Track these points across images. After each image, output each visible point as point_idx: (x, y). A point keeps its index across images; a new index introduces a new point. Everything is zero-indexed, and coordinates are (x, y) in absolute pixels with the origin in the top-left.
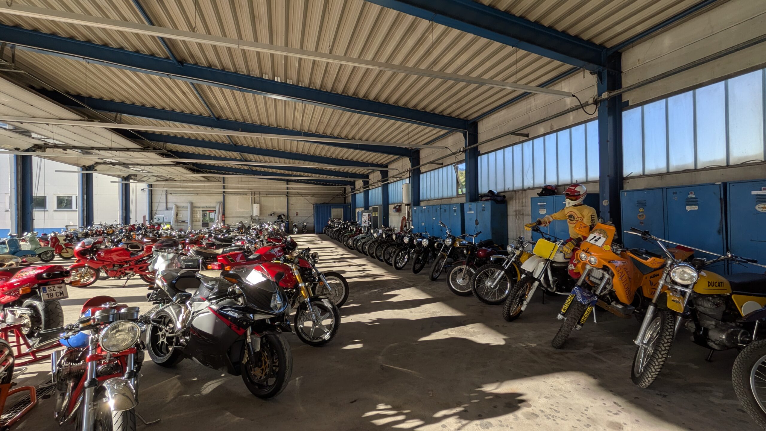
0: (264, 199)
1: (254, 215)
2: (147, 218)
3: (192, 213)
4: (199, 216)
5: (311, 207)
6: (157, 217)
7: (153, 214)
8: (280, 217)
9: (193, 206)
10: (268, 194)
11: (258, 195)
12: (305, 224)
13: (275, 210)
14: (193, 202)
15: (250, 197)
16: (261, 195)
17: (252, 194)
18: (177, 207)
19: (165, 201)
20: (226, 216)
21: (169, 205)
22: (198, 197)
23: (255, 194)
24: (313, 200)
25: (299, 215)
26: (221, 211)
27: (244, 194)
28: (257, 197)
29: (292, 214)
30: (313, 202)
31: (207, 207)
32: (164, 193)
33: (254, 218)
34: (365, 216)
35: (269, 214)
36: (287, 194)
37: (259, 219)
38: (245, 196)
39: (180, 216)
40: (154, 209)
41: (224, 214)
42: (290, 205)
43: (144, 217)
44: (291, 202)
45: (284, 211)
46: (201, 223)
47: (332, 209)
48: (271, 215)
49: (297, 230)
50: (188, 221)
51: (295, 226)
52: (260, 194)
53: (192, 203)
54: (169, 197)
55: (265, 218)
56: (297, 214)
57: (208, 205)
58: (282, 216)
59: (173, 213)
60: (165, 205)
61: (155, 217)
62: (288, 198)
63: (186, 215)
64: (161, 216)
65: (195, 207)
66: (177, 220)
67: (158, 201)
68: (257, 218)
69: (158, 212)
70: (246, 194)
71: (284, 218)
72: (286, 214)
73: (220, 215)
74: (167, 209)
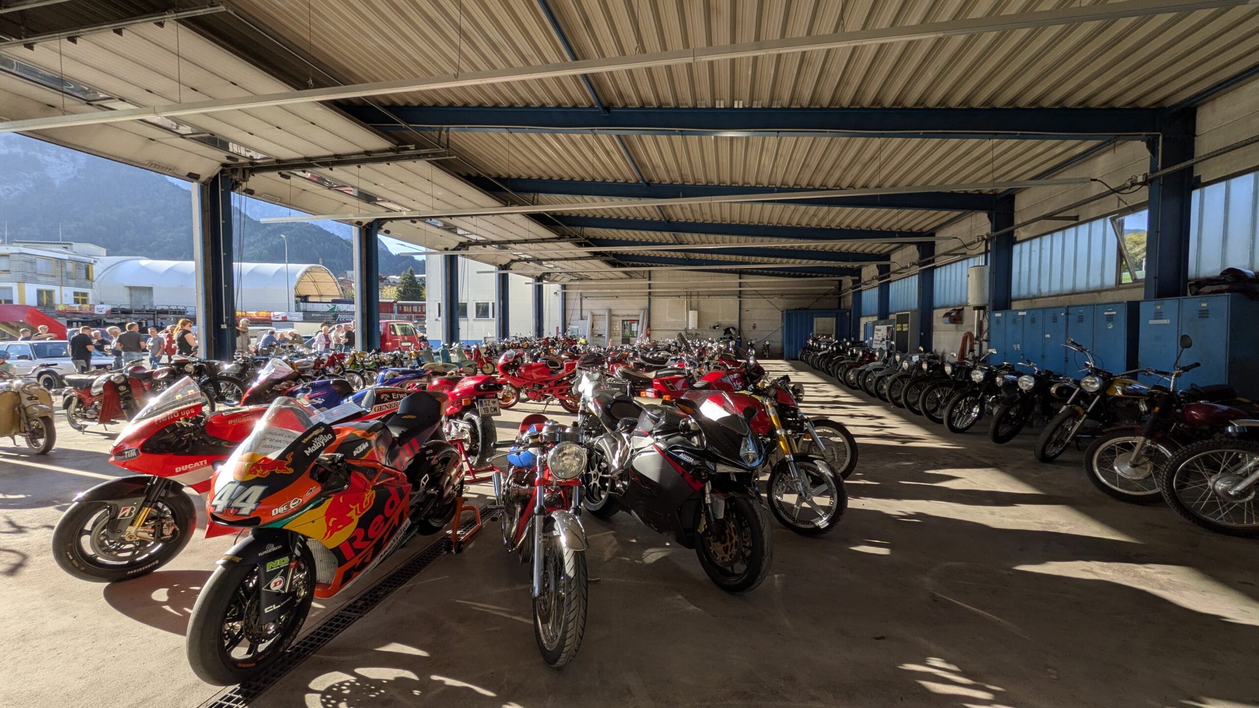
0: (705, 302)
1: (690, 328)
2: (560, 330)
3: (611, 324)
4: (618, 327)
5: (778, 315)
7: (567, 324)
8: (727, 331)
9: (611, 315)
10: (711, 295)
11: (696, 297)
12: (767, 343)
13: (720, 320)
14: (612, 308)
15: (684, 301)
16: (700, 297)
17: (687, 295)
18: (593, 316)
19: (579, 307)
20: (652, 328)
21: (584, 314)
22: (617, 301)
23: (691, 295)
24: (781, 303)
25: (758, 328)
26: (646, 321)
27: (676, 296)
28: (694, 299)
29: (747, 327)
30: (781, 306)
31: (628, 315)
32: (579, 297)
33: (689, 332)
34: (880, 330)
35: (712, 326)
36: (740, 294)
37: (697, 334)
38: (677, 299)
39: (596, 328)
40: (568, 318)
41: (649, 326)
42: (743, 312)
43: (557, 328)
44: (744, 307)
45: (735, 322)
46: (620, 338)
47: (815, 319)
48: (714, 328)
49: (754, 352)
50: (606, 335)
51: (752, 346)
52: (698, 295)
53: (610, 310)
54: (584, 301)
55: (705, 333)
56: (754, 327)
57: (630, 313)
58: (731, 330)
59: (588, 323)
60: (579, 312)
62: (740, 301)
63: (603, 326)
64: (575, 327)
65: (614, 315)
66: (593, 334)
67: (572, 308)
68: (694, 332)
69: (572, 323)
70: (679, 296)
71: (734, 333)
72: (737, 327)
73: (645, 328)
74: (582, 319)
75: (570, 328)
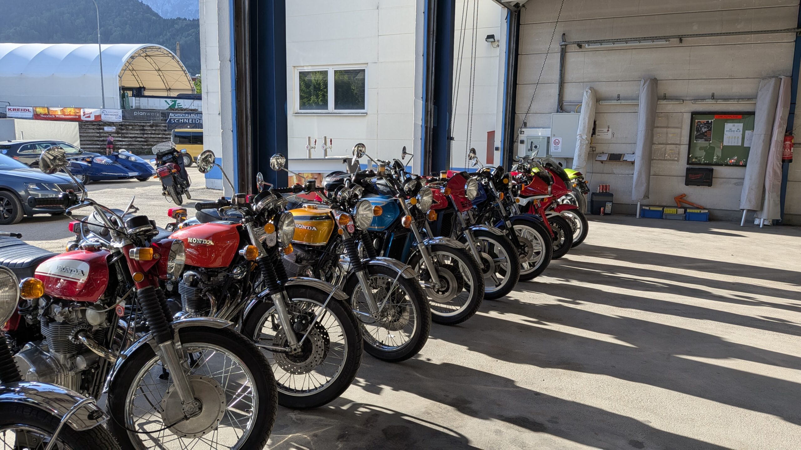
2: (498, 141)
3: (654, 124)
4: (678, 134)
6: (528, 137)
7: (518, 124)
9: (657, 95)
18: (598, 99)
19: (557, 77)
21: (571, 93)
22: (681, 53)
31: (713, 97)
32: (556, 47)
39: (604, 135)
40: (522, 106)
41: (790, 133)
43: (491, 135)
46: (681, 166)
54: (574, 58)
57: (722, 89)
59: (581, 121)
60: (554, 90)
61: (522, 137)
63: (627, 131)
64: (540, 133)
65: (665, 98)
66: (596, 151)
67: (535, 77)
69: (532, 119)
73: (778, 135)
74: (561, 108)
75: (527, 134)
